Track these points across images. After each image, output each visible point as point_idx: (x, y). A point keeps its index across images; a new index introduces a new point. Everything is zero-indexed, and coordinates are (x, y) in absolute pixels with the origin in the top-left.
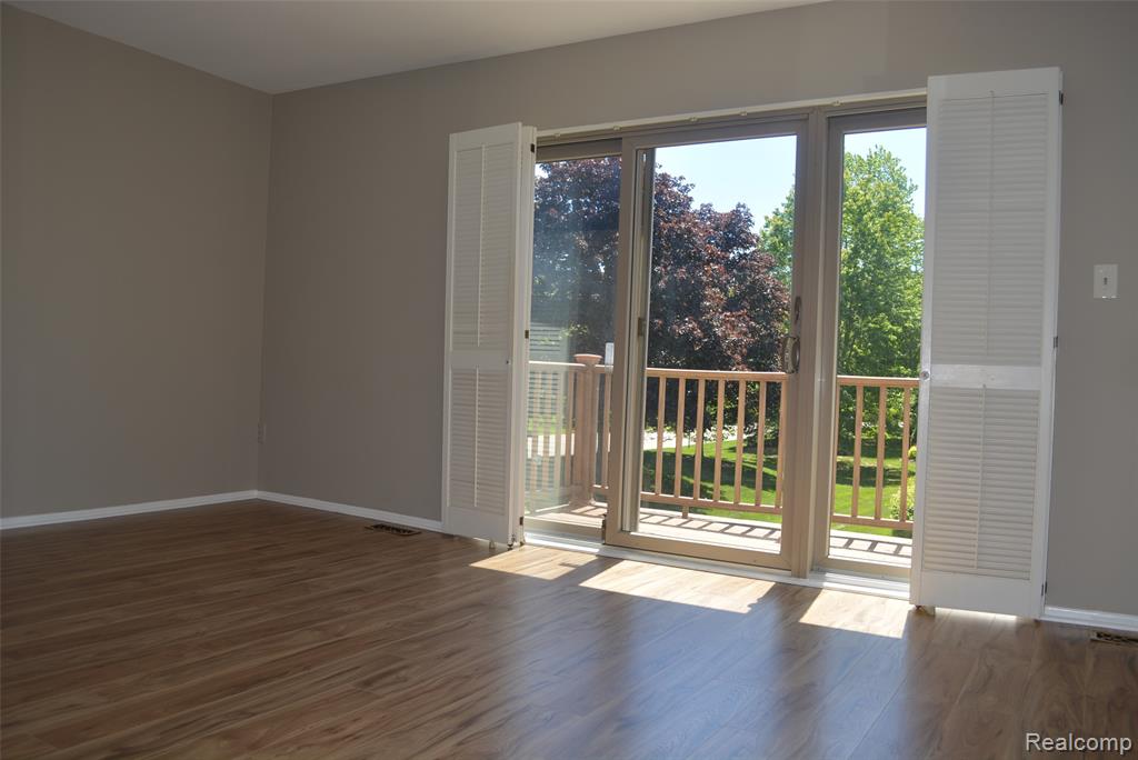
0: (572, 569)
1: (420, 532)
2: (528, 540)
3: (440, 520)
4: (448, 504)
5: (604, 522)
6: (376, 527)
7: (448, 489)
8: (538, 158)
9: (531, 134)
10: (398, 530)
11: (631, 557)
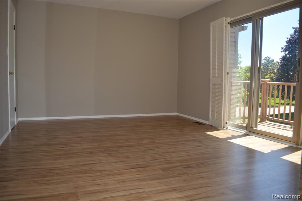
0: (232, 136)
1: (205, 124)
2: (228, 128)
3: (209, 121)
4: (211, 118)
5: (247, 125)
6: (195, 122)
7: (211, 114)
8: (231, 26)
9: (229, 20)
10: (200, 123)
11: (253, 135)
